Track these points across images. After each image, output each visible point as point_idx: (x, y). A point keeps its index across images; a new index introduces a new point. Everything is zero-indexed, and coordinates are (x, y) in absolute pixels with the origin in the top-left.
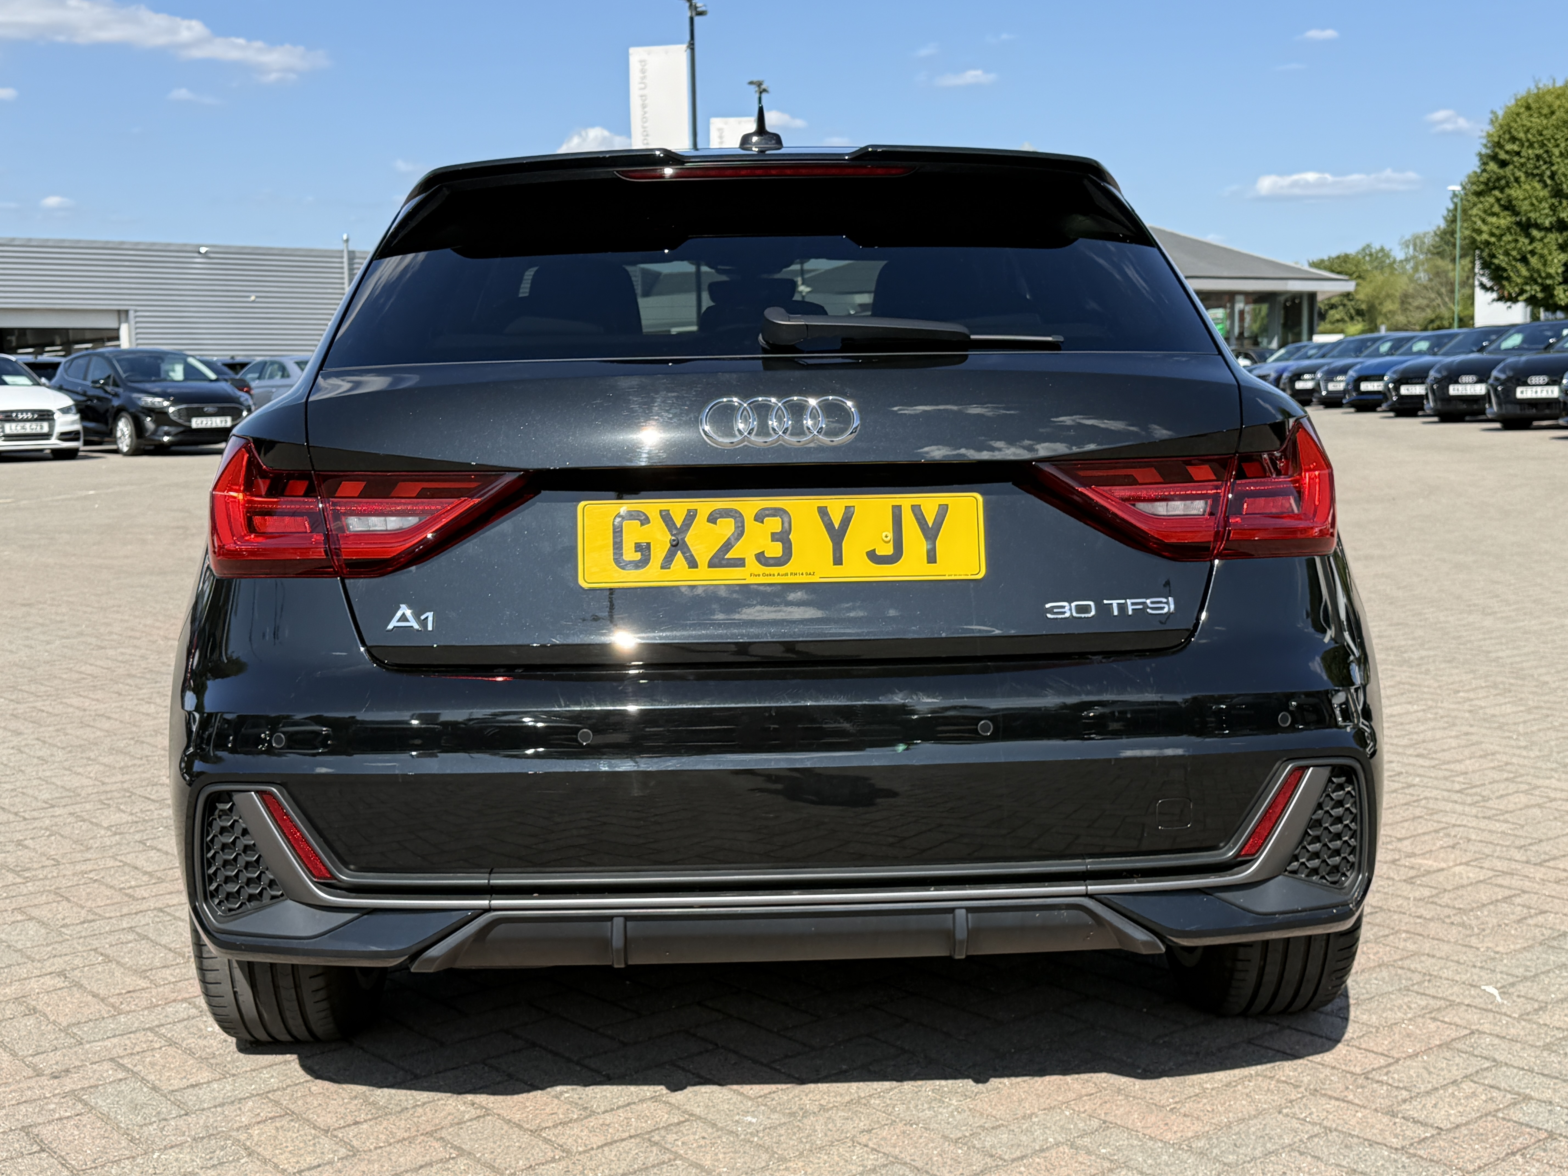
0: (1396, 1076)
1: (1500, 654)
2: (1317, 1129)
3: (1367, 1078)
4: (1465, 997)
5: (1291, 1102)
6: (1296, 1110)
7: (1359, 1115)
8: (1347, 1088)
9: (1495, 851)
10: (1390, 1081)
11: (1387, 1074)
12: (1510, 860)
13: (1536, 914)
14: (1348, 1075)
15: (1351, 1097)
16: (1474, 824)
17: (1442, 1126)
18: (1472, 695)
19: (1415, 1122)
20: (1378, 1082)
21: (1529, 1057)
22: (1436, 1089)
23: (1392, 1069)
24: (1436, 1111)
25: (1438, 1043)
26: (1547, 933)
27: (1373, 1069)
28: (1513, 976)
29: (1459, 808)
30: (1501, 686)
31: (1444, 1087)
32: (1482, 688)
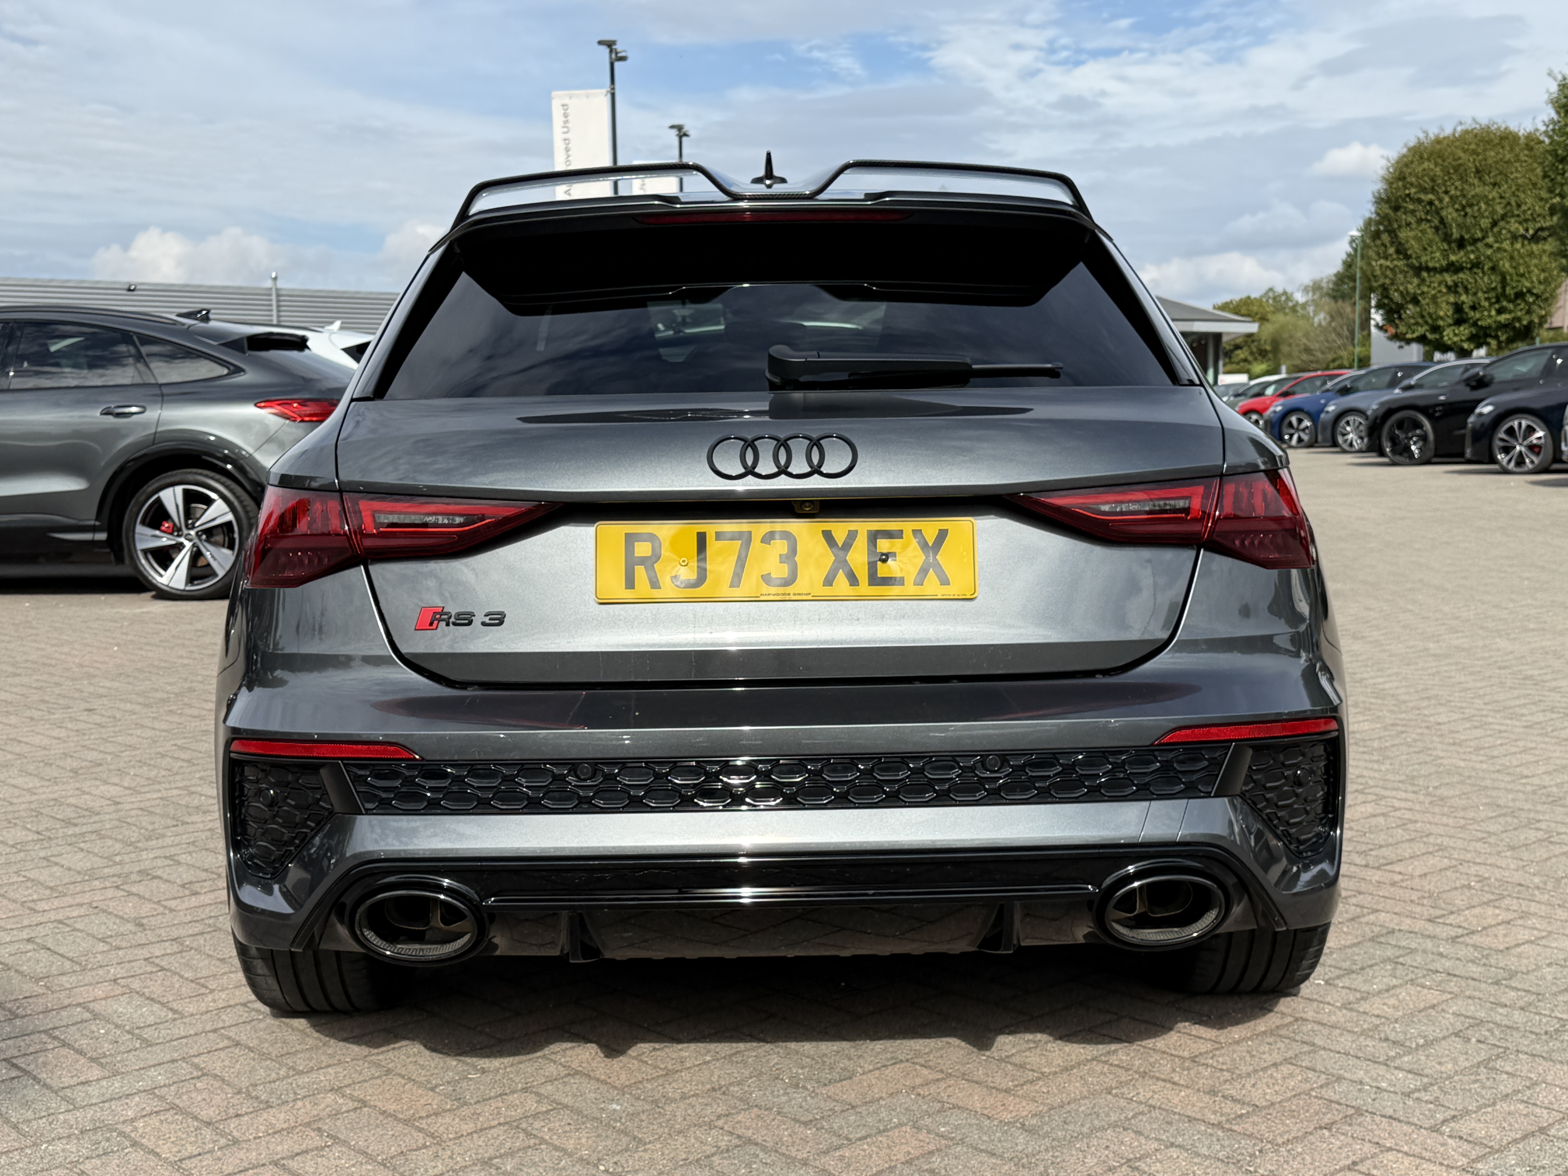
0: (1221, 1060)
2: (1142, 1107)
3: (1194, 1062)
6: (1126, 1090)
7: (1183, 1094)
8: (1174, 1070)
10: (1215, 1064)
11: (1213, 1057)
13: (1369, 914)
14: (1177, 1059)
15: (1177, 1078)
17: (1258, 1104)
19: (1234, 1100)
20: (1203, 1064)
21: (1346, 1042)
22: (1257, 1071)
23: (1218, 1053)
24: (1254, 1090)
26: (1377, 929)
28: (1339, 968)
31: (1264, 1069)
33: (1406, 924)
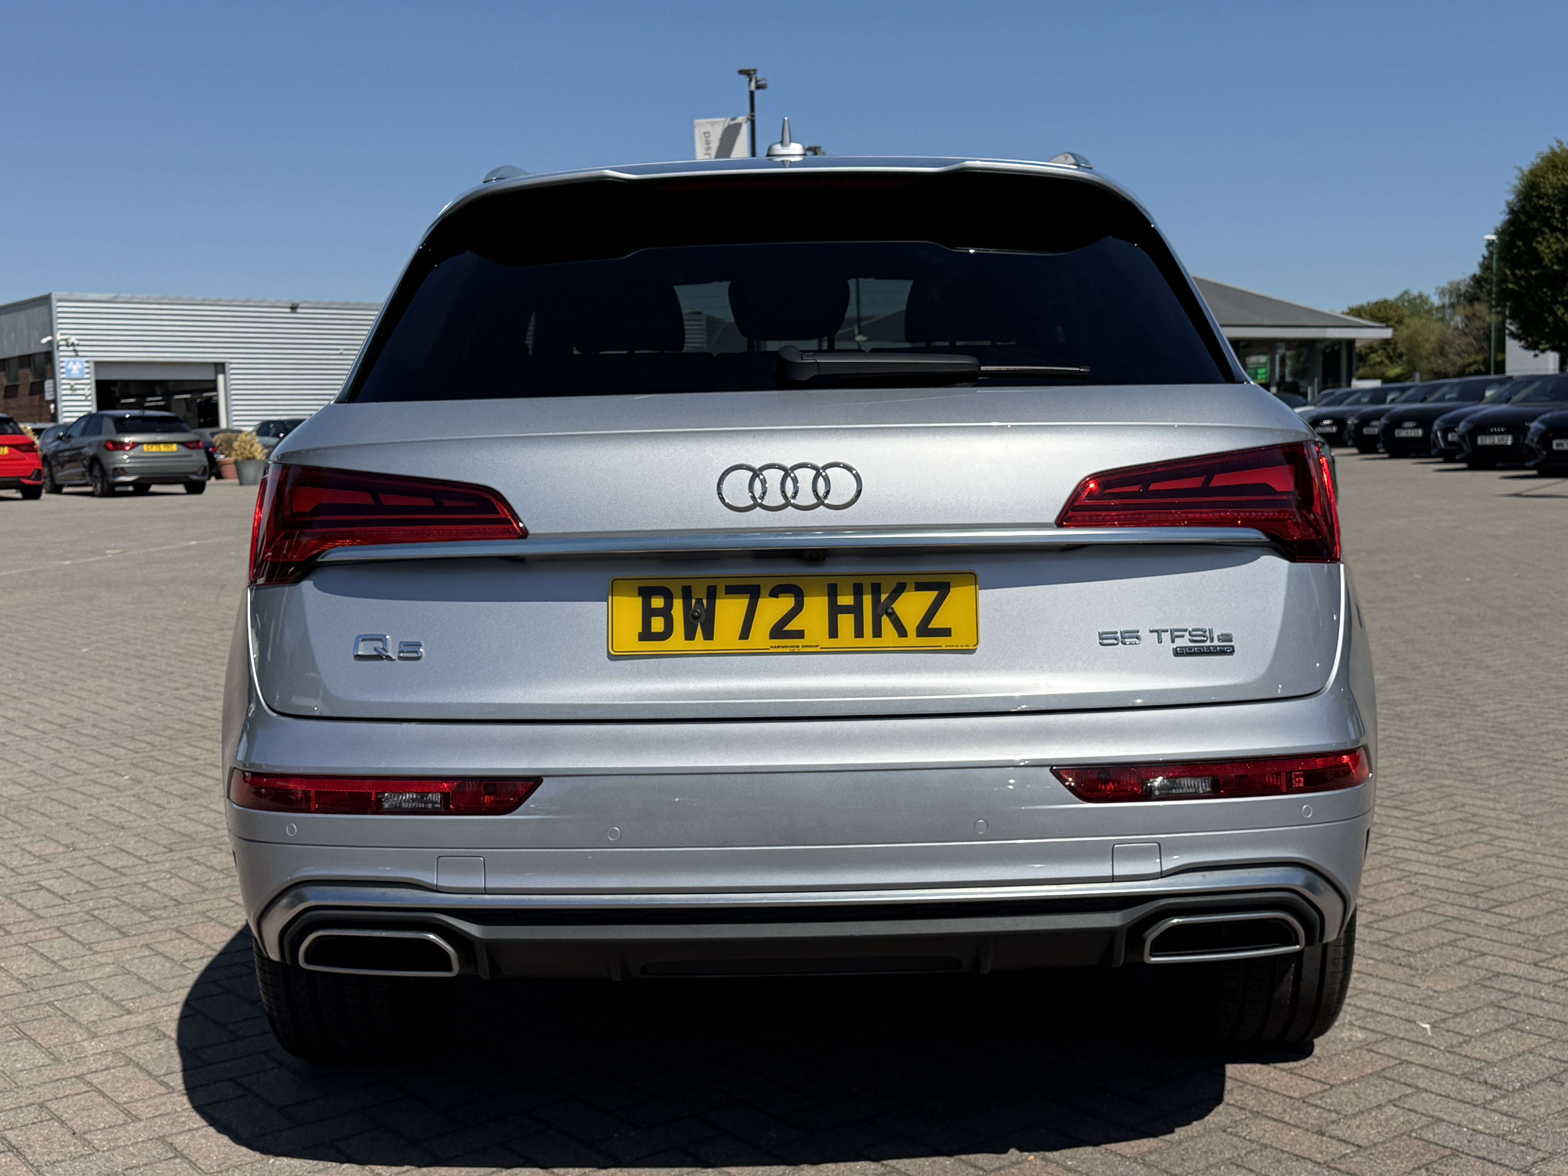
0: (1329, 1101)
1: (1485, 708)
2: (1254, 1146)
3: (1304, 1102)
4: (1400, 1031)
5: (1235, 1122)
6: (1239, 1129)
7: (1292, 1133)
8: (1285, 1110)
9: (1448, 898)
10: (1323, 1105)
11: (1321, 1099)
12: (1461, 906)
13: (1476, 957)
14: (1288, 1100)
15: (1287, 1118)
16: (1434, 873)
17: (1361, 1144)
18: (1453, 749)
19: (1340, 1140)
20: (1313, 1105)
21: (1446, 1085)
22: (1362, 1112)
23: (1326, 1094)
24: (1358, 1131)
25: (1370, 1071)
26: (1483, 973)
27: (1311, 1095)
28: (1445, 1012)
29: (1423, 857)
30: (1481, 740)
31: (1369, 1110)
32: (1463, 741)
33: (1512, 968)
